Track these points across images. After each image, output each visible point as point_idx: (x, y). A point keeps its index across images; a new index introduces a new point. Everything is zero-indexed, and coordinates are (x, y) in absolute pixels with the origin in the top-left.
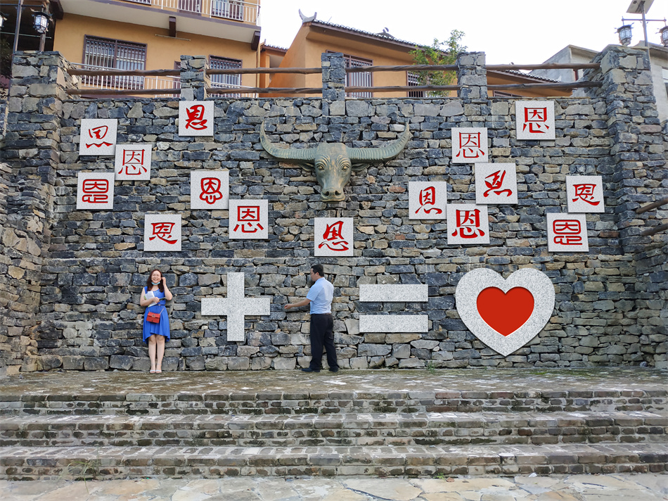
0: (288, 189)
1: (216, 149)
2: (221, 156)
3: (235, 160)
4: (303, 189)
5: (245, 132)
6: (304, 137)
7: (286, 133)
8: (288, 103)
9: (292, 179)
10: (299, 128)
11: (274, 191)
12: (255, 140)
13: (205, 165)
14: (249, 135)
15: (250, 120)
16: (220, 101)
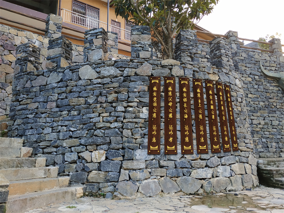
0: (271, 88)
1: (246, 70)
2: (248, 73)
3: (253, 75)
4: (275, 88)
5: (255, 64)
6: (273, 69)
7: (267, 66)
8: (266, 55)
9: (272, 84)
10: (271, 65)
11: (267, 88)
12: (259, 68)
13: (244, 76)
14: (256, 66)
15: (256, 60)
16: (245, 51)
